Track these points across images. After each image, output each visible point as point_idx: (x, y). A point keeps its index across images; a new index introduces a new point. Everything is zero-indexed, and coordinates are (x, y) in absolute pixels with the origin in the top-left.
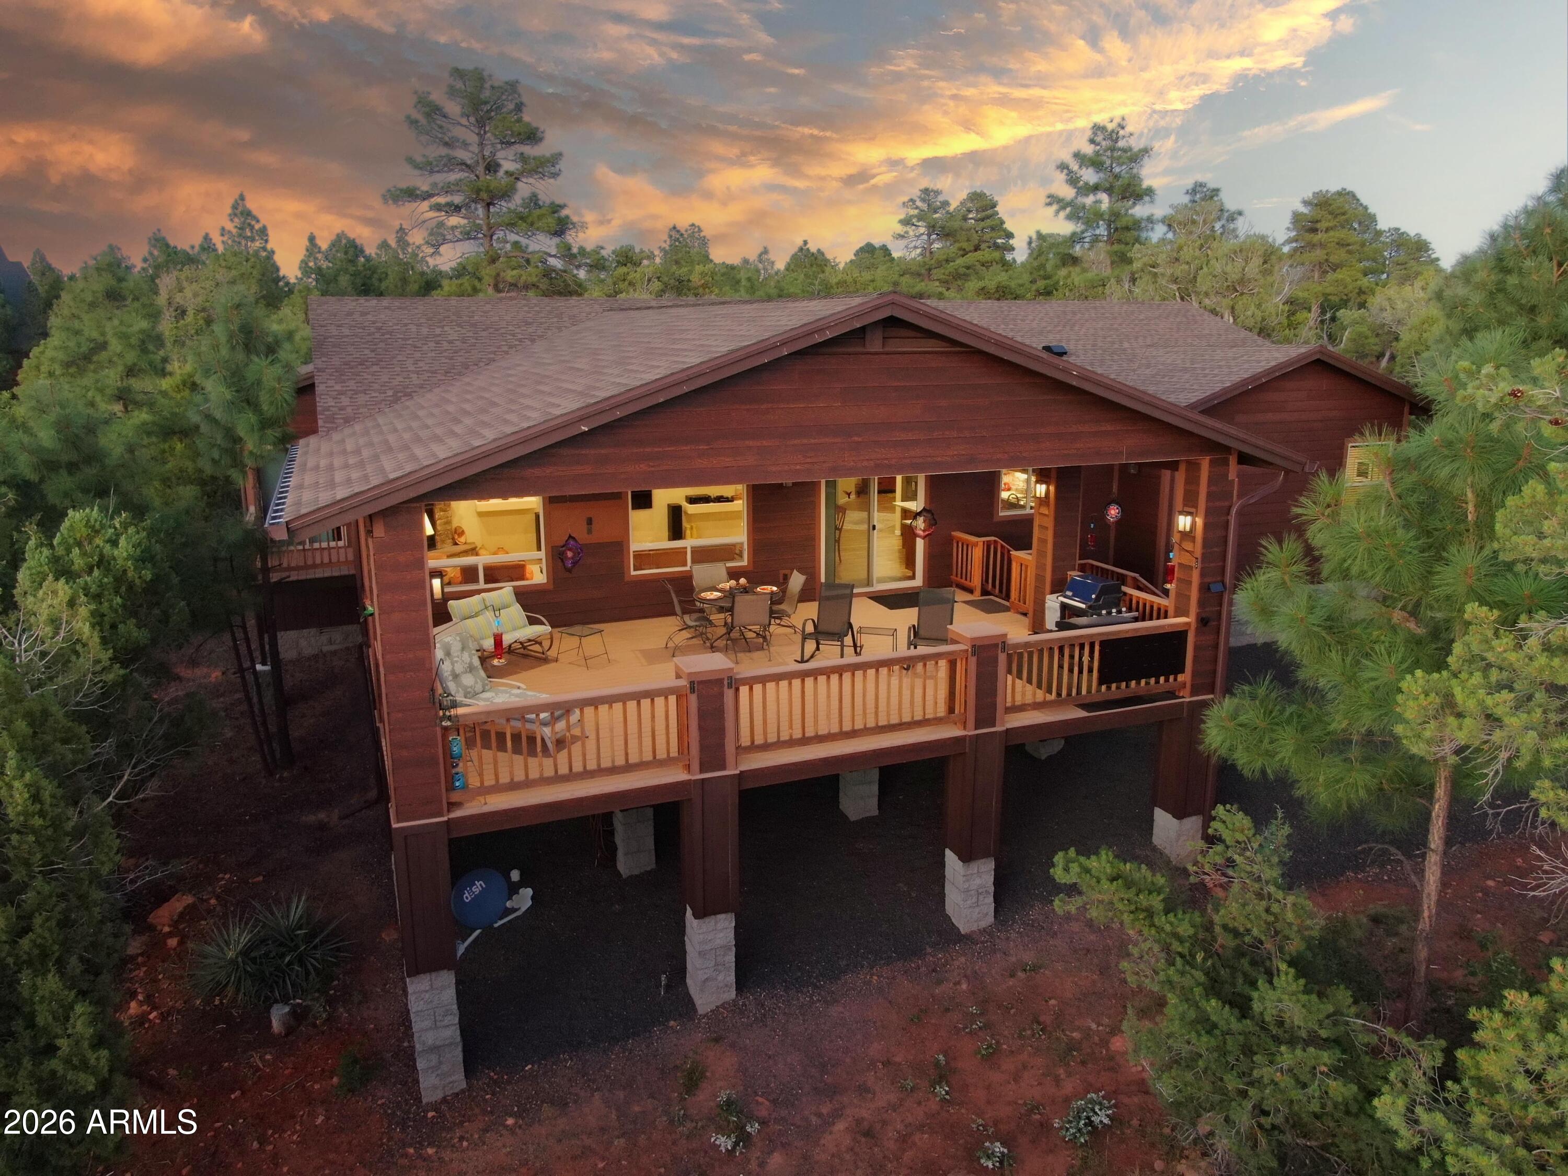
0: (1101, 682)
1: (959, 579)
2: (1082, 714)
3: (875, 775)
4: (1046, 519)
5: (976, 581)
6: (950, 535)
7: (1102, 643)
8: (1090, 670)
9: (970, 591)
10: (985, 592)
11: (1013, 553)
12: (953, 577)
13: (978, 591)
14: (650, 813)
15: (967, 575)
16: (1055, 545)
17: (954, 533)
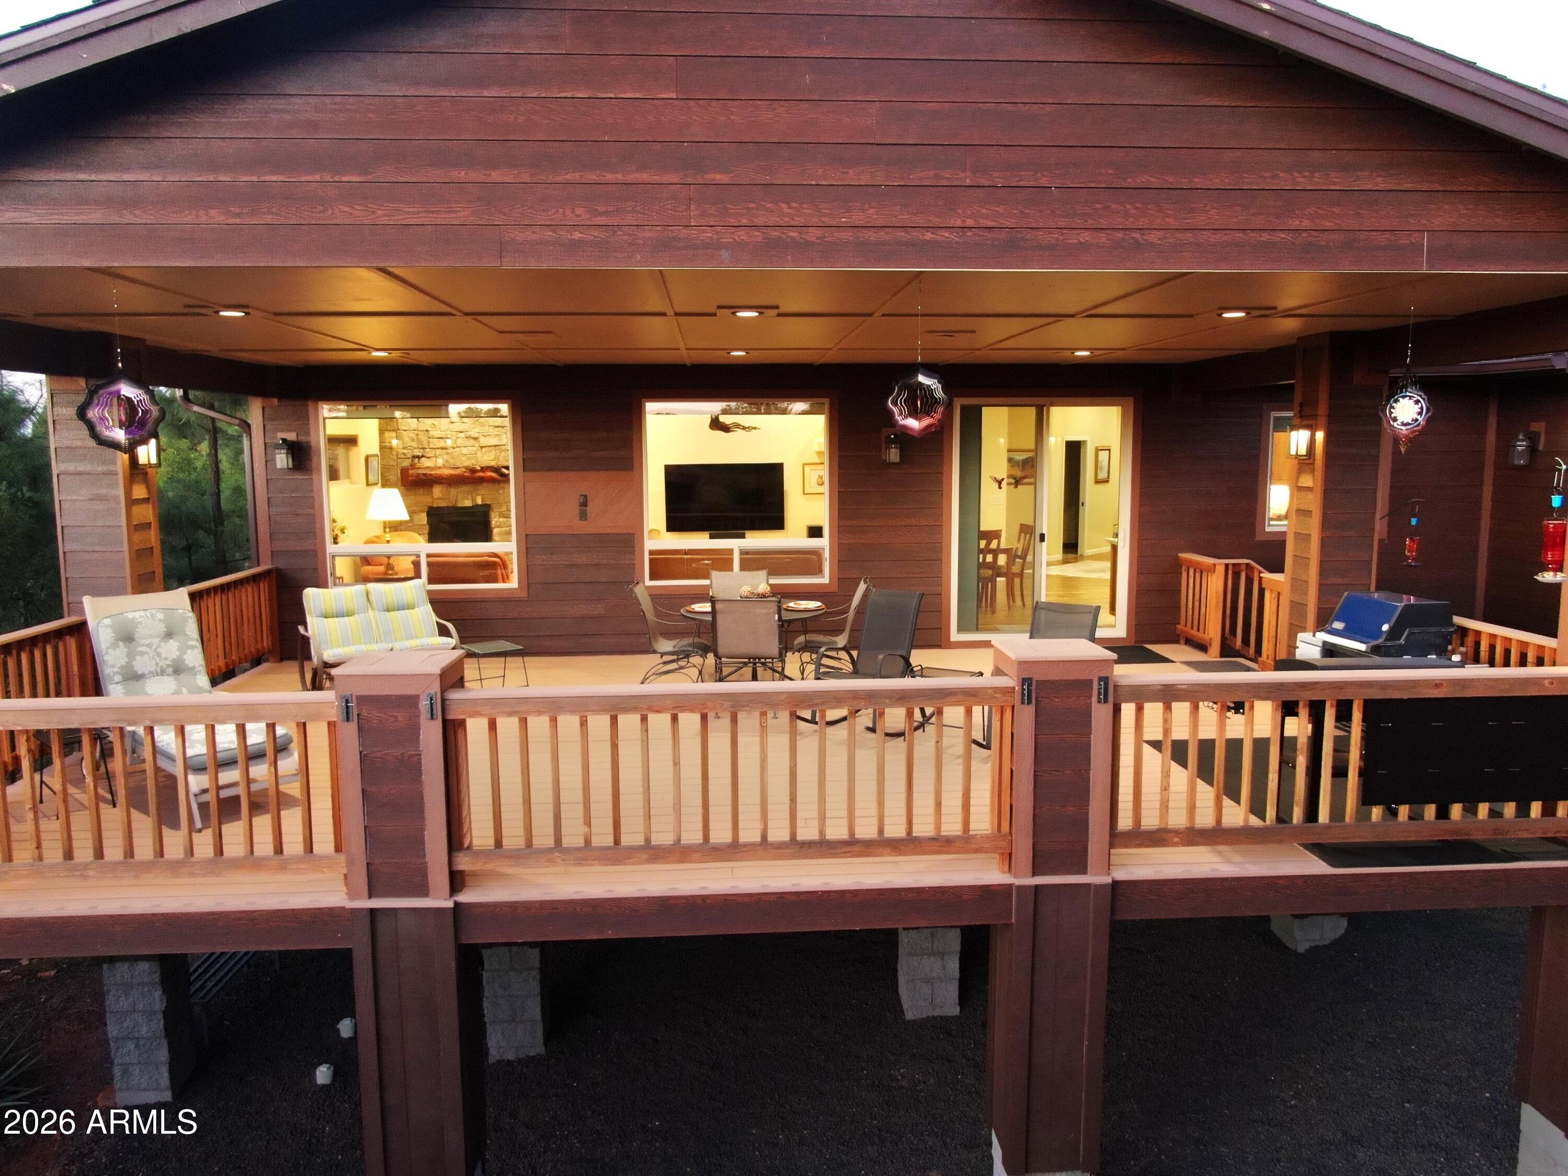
0: (1367, 798)
1: (1188, 629)
2: (1318, 867)
3: (954, 941)
4: (1310, 496)
5: (1213, 631)
6: (1177, 559)
7: (1370, 707)
8: (1340, 772)
9: (1202, 647)
10: (1227, 650)
11: (1266, 575)
12: (1180, 627)
13: (1215, 648)
14: (534, 956)
15: (1199, 624)
16: (1324, 543)
17: (1183, 555)
